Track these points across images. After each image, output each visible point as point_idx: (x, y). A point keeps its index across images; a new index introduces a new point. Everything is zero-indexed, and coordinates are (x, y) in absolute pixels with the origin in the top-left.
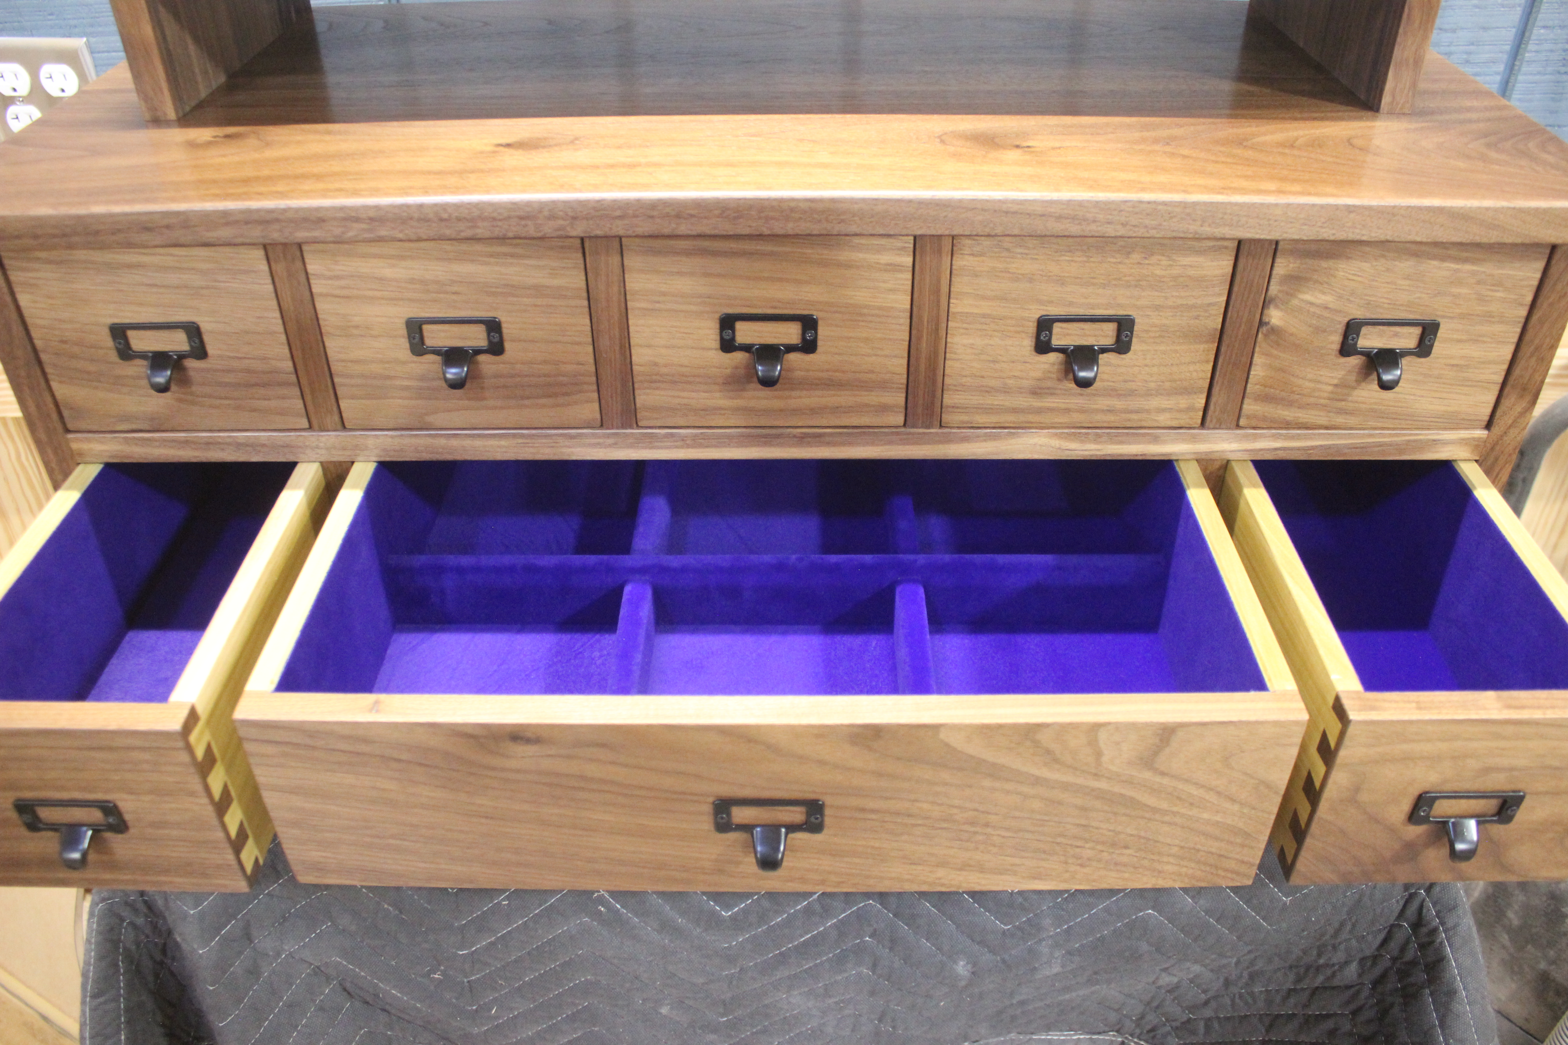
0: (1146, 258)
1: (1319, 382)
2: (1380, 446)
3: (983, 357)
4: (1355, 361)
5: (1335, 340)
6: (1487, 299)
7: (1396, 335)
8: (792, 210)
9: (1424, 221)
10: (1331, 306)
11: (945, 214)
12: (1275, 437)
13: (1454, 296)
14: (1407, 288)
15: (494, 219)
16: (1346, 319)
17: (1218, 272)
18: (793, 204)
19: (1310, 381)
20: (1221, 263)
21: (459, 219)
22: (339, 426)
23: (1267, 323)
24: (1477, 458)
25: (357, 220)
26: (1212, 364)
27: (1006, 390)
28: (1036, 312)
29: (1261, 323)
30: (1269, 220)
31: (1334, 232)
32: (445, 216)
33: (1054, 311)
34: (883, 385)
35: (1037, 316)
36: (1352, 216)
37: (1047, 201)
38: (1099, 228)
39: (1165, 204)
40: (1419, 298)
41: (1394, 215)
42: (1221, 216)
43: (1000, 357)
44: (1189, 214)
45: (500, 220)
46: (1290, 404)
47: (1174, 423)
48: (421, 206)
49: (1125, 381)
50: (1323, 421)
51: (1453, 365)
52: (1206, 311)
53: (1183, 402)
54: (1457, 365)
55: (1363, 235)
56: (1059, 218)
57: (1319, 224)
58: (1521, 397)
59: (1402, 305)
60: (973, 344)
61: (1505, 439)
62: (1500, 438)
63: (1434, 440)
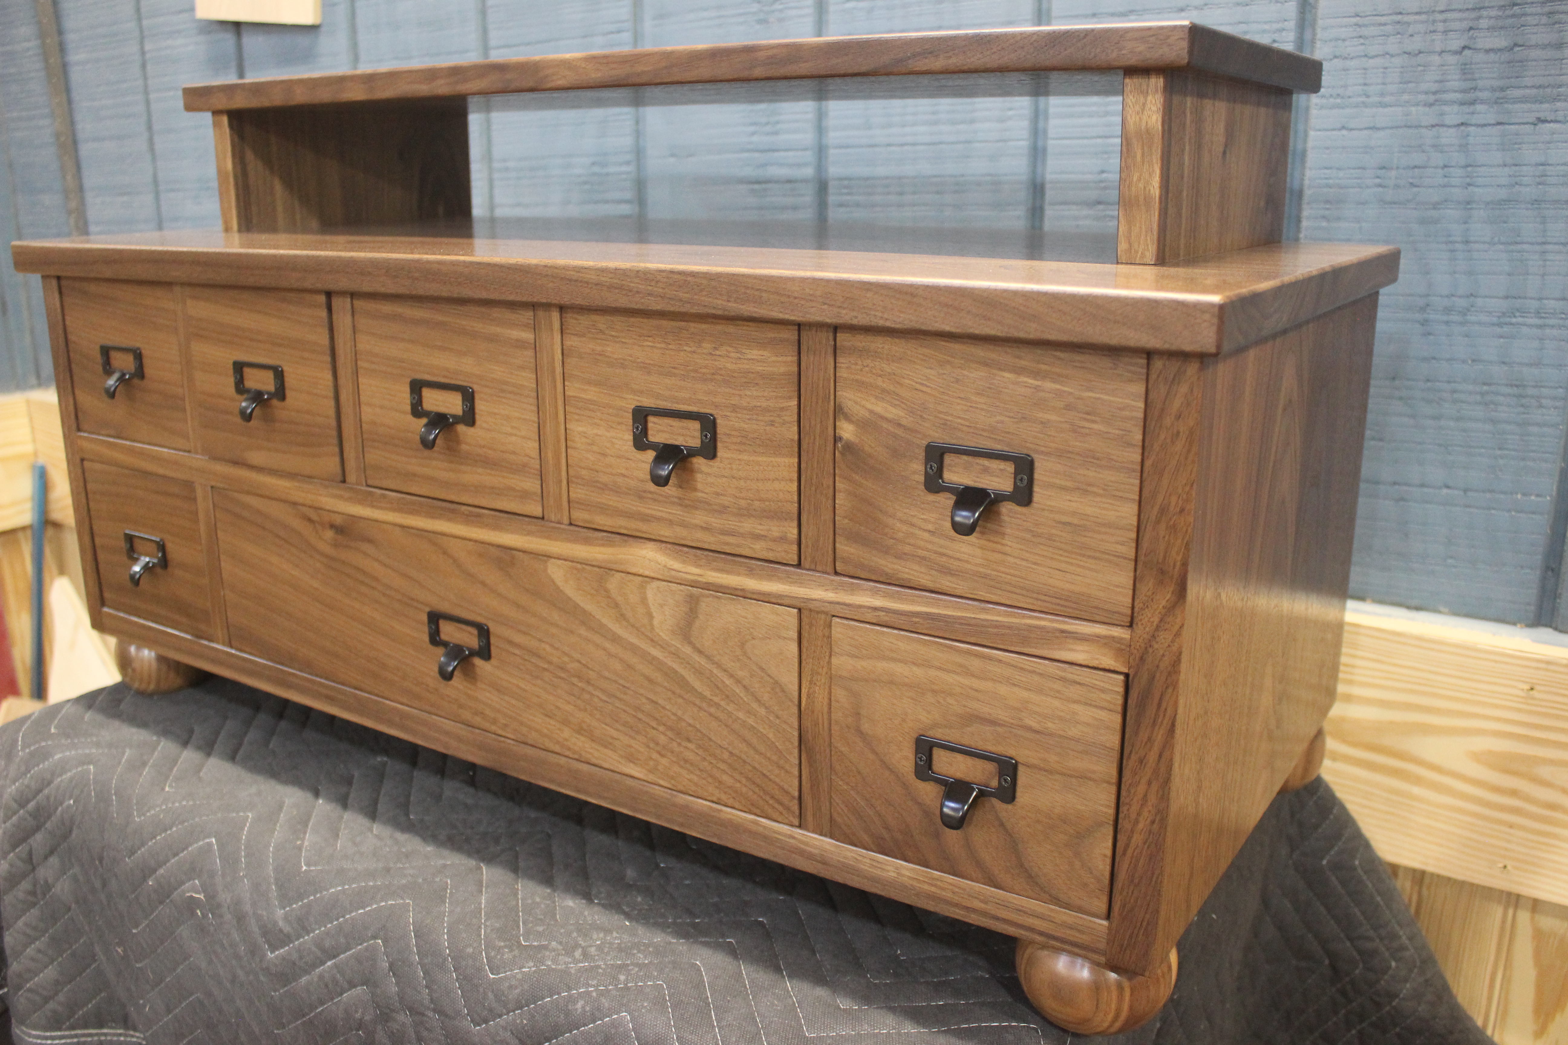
0: (715, 348)
1: (913, 525)
2: (996, 627)
3: (595, 448)
4: (947, 500)
5: (917, 469)
6: (1083, 430)
7: (986, 470)
10: (904, 422)
12: (875, 593)
13: (1042, 423)
14: (985, 407)
16: (925, 443)
17: (782, 369)
19: (901, 521)
20: (785, 359)
23: (841, 439)
24: (1126, 670)
26: (796, 484)
27: (616, 490)
28: (631, 402)
29: (836, 439)
31: (855, 314)
33: (647, 402)
34: (520, 469)
35: (633, 407)
40: (1002, 422)
41: (913, 295)
43: (608, 451)
46: (886, 551)
47: (770, 556)
49: (717, 494)
50: (925, 580)
51: (1064, 523)
52: (779, 416)
53: (775, 529)
54: (1069, 524)
58: (1161, 582)
59: (983, 430)
60: (585, 433)
61: (1156, 646)
62: (1149, 644)
63: (1063, 631)
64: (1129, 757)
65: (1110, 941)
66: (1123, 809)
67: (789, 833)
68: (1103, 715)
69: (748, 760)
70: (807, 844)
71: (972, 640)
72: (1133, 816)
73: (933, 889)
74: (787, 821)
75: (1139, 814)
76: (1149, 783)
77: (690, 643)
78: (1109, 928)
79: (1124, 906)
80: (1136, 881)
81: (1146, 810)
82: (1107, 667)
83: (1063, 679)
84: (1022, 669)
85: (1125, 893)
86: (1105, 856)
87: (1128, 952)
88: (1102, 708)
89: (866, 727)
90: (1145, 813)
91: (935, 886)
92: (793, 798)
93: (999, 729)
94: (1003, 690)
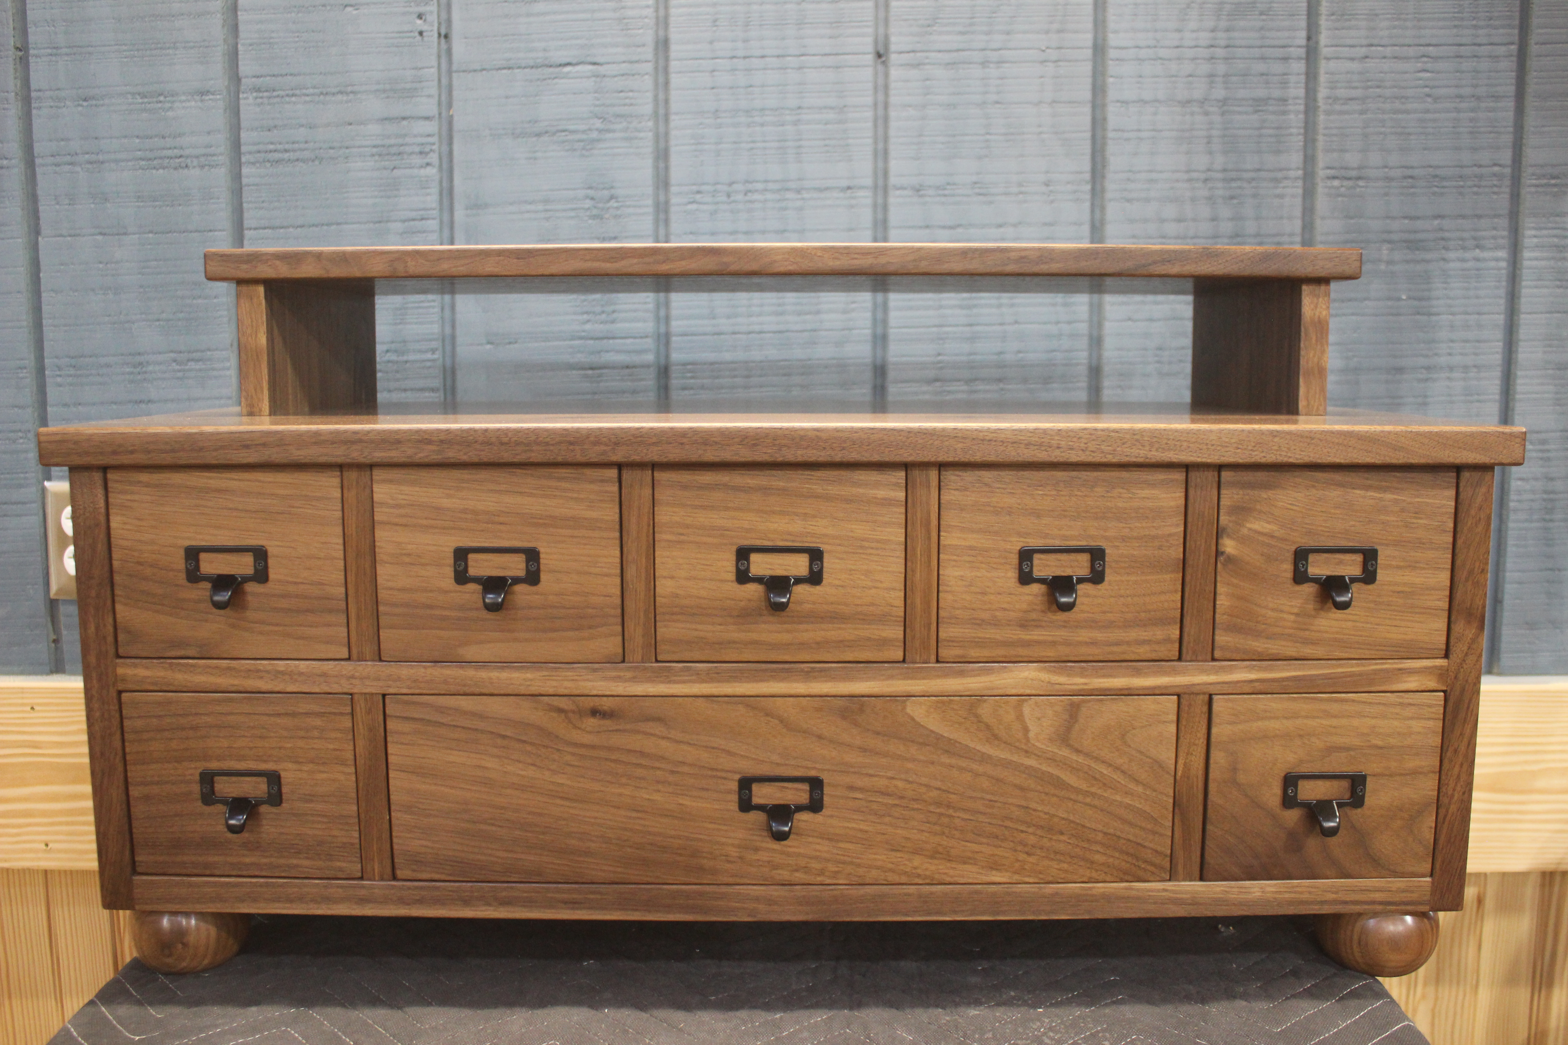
0: (1108, 492)
1: (1282, 611)
2: (1350, 676)
3: (973, 589)
4: (1309, 589)
5: (1287, 568)
6: (1413, 526)
7: (1340, 562)
8: (802, 438)
9: (1338, 444)
10: (1277, 534)
11: (931, 442)
12: (1251, 669)
13: (1383, 523)
14: (1341, 516)
15: (547, 444)
16: (1293, 548)
17: (1173, 504)
18: (802, 433)
19: (1273, 610)
20: (1173, 495)
21: (518, 444)
22: (377, 658)
23: (1223, 553)
24: (1444, 688)
25: (429, 442)
26: (1180, 594)
27: (995, 623)
28: (1017, 544)
29: (1218, 553)
30: (1207, 444)
31: (1263, 454)
32: (505, 440)
33: (1034, 542)
34: (882, 619)
35: (1018, 548)
36: (1276, 440)
37: (1016, 430)
38: (1063, 454)
39: (1116, 431)
40: (1354, 526)
41: (1312, 439)
42: (1165, 441)
43: (988, 589)
44: (1137, 440)
45: (553, 445)
46: (1257, 634)
47: (1154, 656)
48: (486, 430)
49: (1104, 612)
50: (1291, 652)
51: (1398, 592)
52: (1167, 541)
53: (1159, 633)
54: (1402, 592)
55: (1290, 457)
56: (1028, 445)
57: (1250, 448)
58: (1469, 622)
59: (1339, 533)
60: (962, 576)
61: (1465, 666)
62: (1460, 666)
63: (1400, 669)
64: (1447, 750)
65: (1433, 892)
66: (1444, 789)
67: (1162, 887)
68: (1431, 724)
69: (1123, 836)
70: (1181, 892)
71: (1331, 690)
72: (1450, 793)
73: (1293, 895)
74: (1158, 878)
75: (1454, 790)
76: (1461, 765)
77: (1069, 746)
78: (1433, 883)
79: (1443, 862)
80: (1452, 840)
81: (1459, 785)
82: (1431, 689)
83: (1401, 704)
84: (1370, 703)
85: (1444, 852)
86: (1431, 828)
87: (1446, 896)
88: (1429, 719)
89: (1241, 778)
90: (1458, 788)
91: (1295, 892)
92: (1166, 856)
93: (1352, 753)
94: (1356, 722)
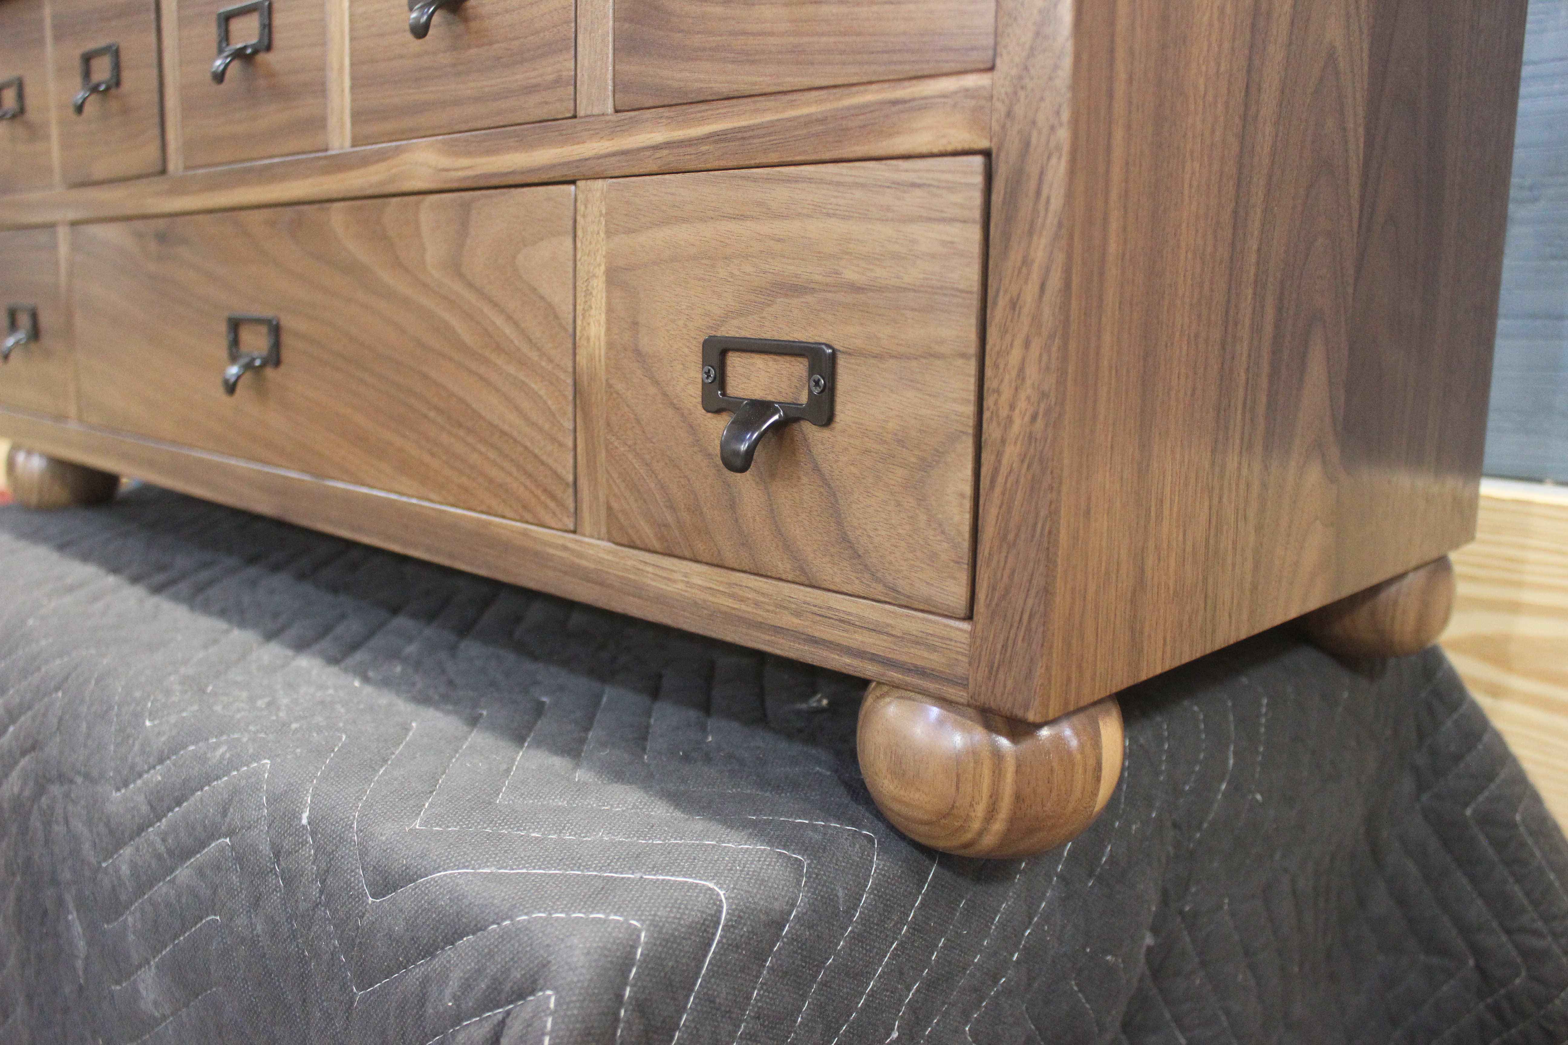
24: (986, 144)
61: (1030, 85)
62: (1018, 84)
63: (895, 103)
64: (995, 303)
65: (974, 659)
66: (989, 402)
67: (560, 542)
68: (953, 231)
69: (519, 439)
71: (774, 158)
72: (1004, 412)
73: (730, 603)
74: (560, 526)
75: (1012, 407)
76: (1027, 344)
77: (461, 276)
78: (973, 634)
79: (993, 588)
80: (1011, 537)
81: (1023, 395)
82: (959, 147)
83: (897, 185)
84: (839, 184)
85: (994, 563)
86: (963, 496)
87: (1001, 676)
88: (952, 220)
89: (645, 342)
90: (1022, 405)
92: (567, 484)
93: (809, 298)
94: (815, 228)
